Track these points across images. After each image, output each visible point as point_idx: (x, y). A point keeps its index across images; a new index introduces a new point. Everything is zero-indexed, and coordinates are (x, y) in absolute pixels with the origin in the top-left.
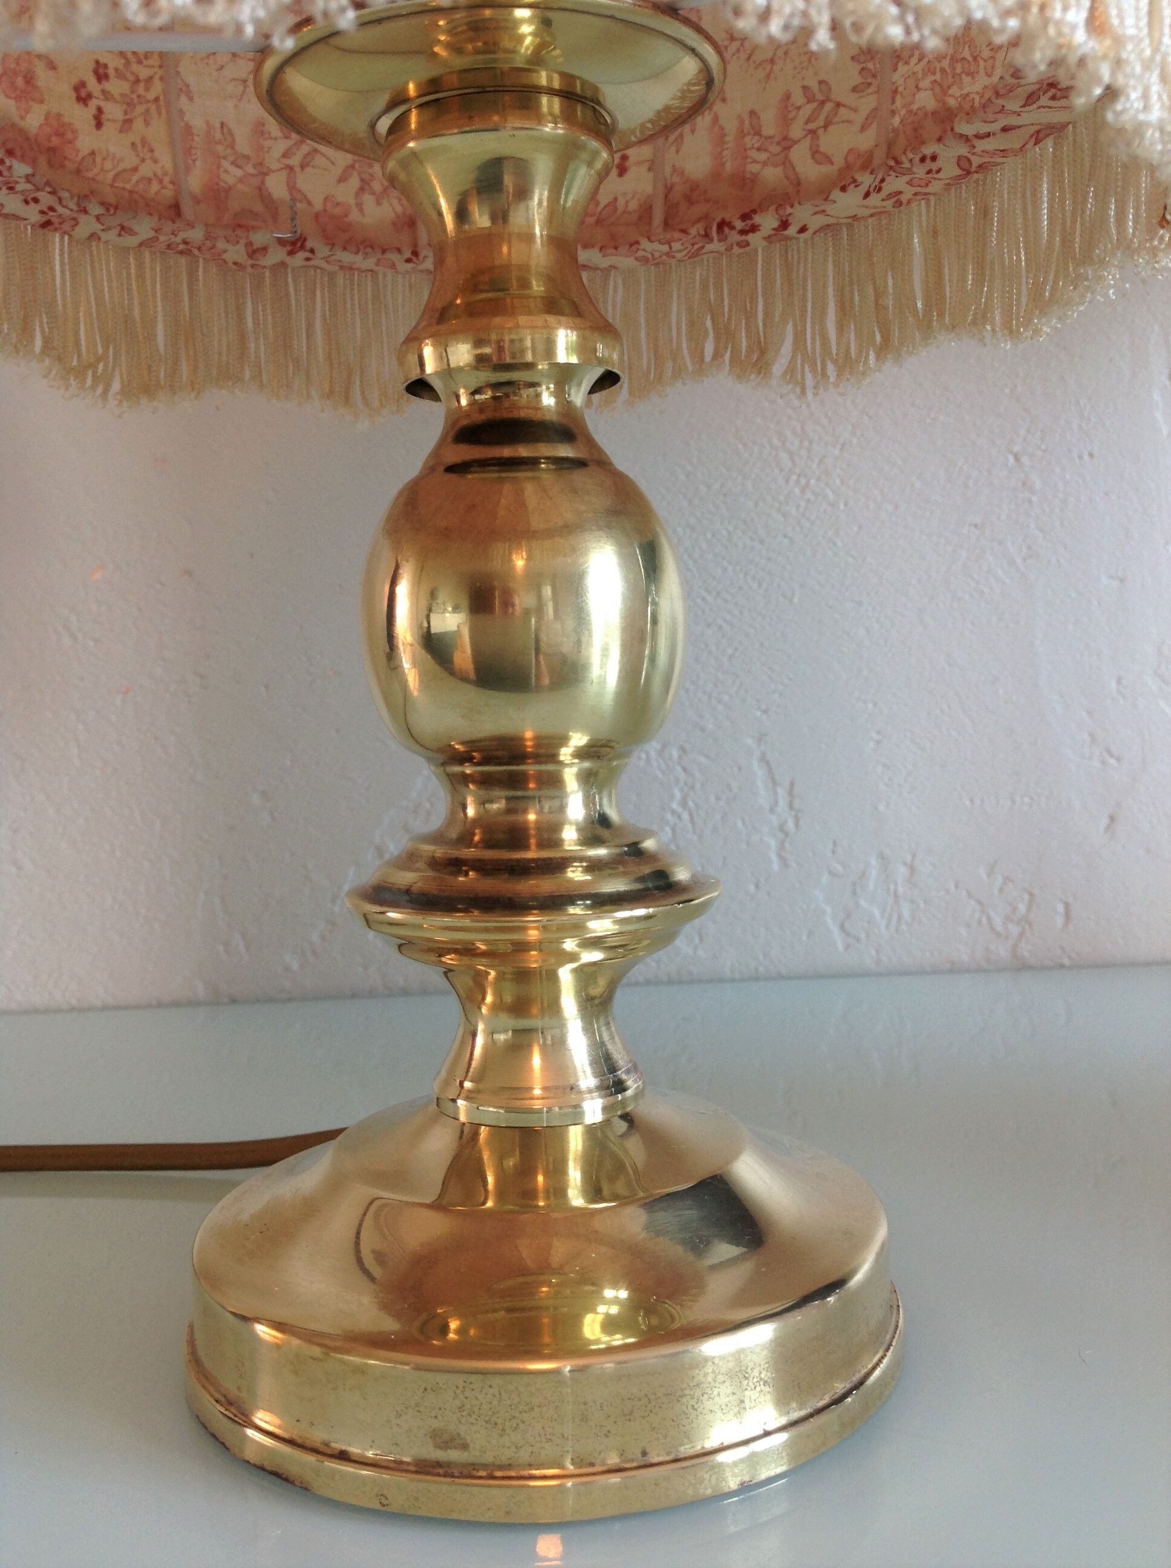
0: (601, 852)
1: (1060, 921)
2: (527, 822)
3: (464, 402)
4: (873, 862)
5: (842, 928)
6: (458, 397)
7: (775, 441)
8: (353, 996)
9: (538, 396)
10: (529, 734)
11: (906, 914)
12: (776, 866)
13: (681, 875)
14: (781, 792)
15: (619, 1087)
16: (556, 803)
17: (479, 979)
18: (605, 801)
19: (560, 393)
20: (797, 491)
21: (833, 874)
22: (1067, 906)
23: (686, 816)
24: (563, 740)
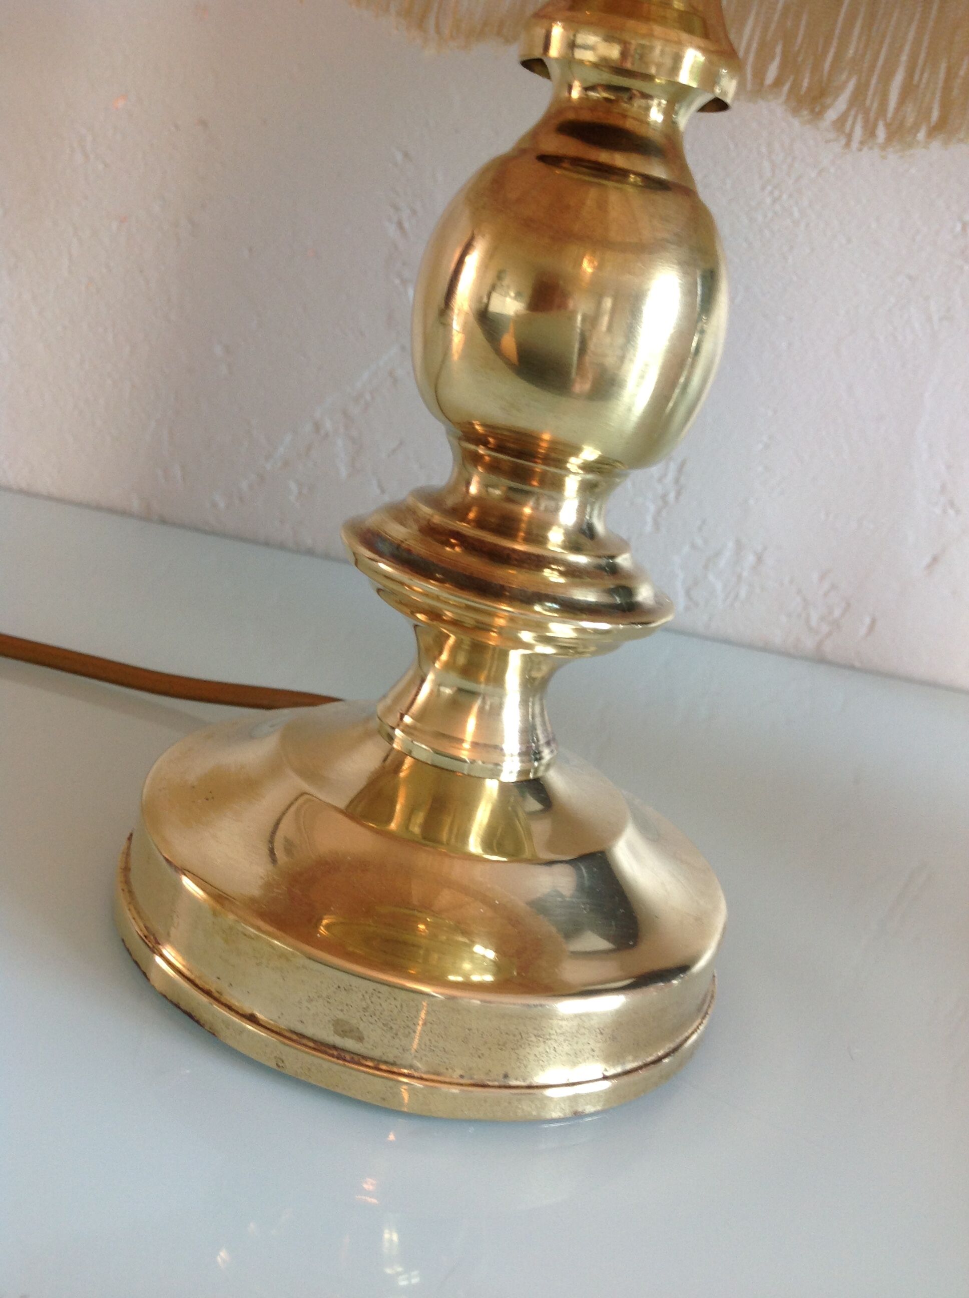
0: (581, 559)
1: (863, 630)
2: (522, 514)
3: (576, 94)
4: (731, 545)
5: (688, 593)
6: (570, 88)
7: (764, 149)
8: (267, 544)
9: (648, 109)
10: (546, 436)
11: (743, 593)
12: (649, 528)
13: (644, 594)
15: (537, 756)
16: (552, 504)
17: (441, 640)
18: (596, 513)
19: (669, 112)
20: (768, 201)
21: (693, 546)
22: (874, 622)
24: (575, 450)
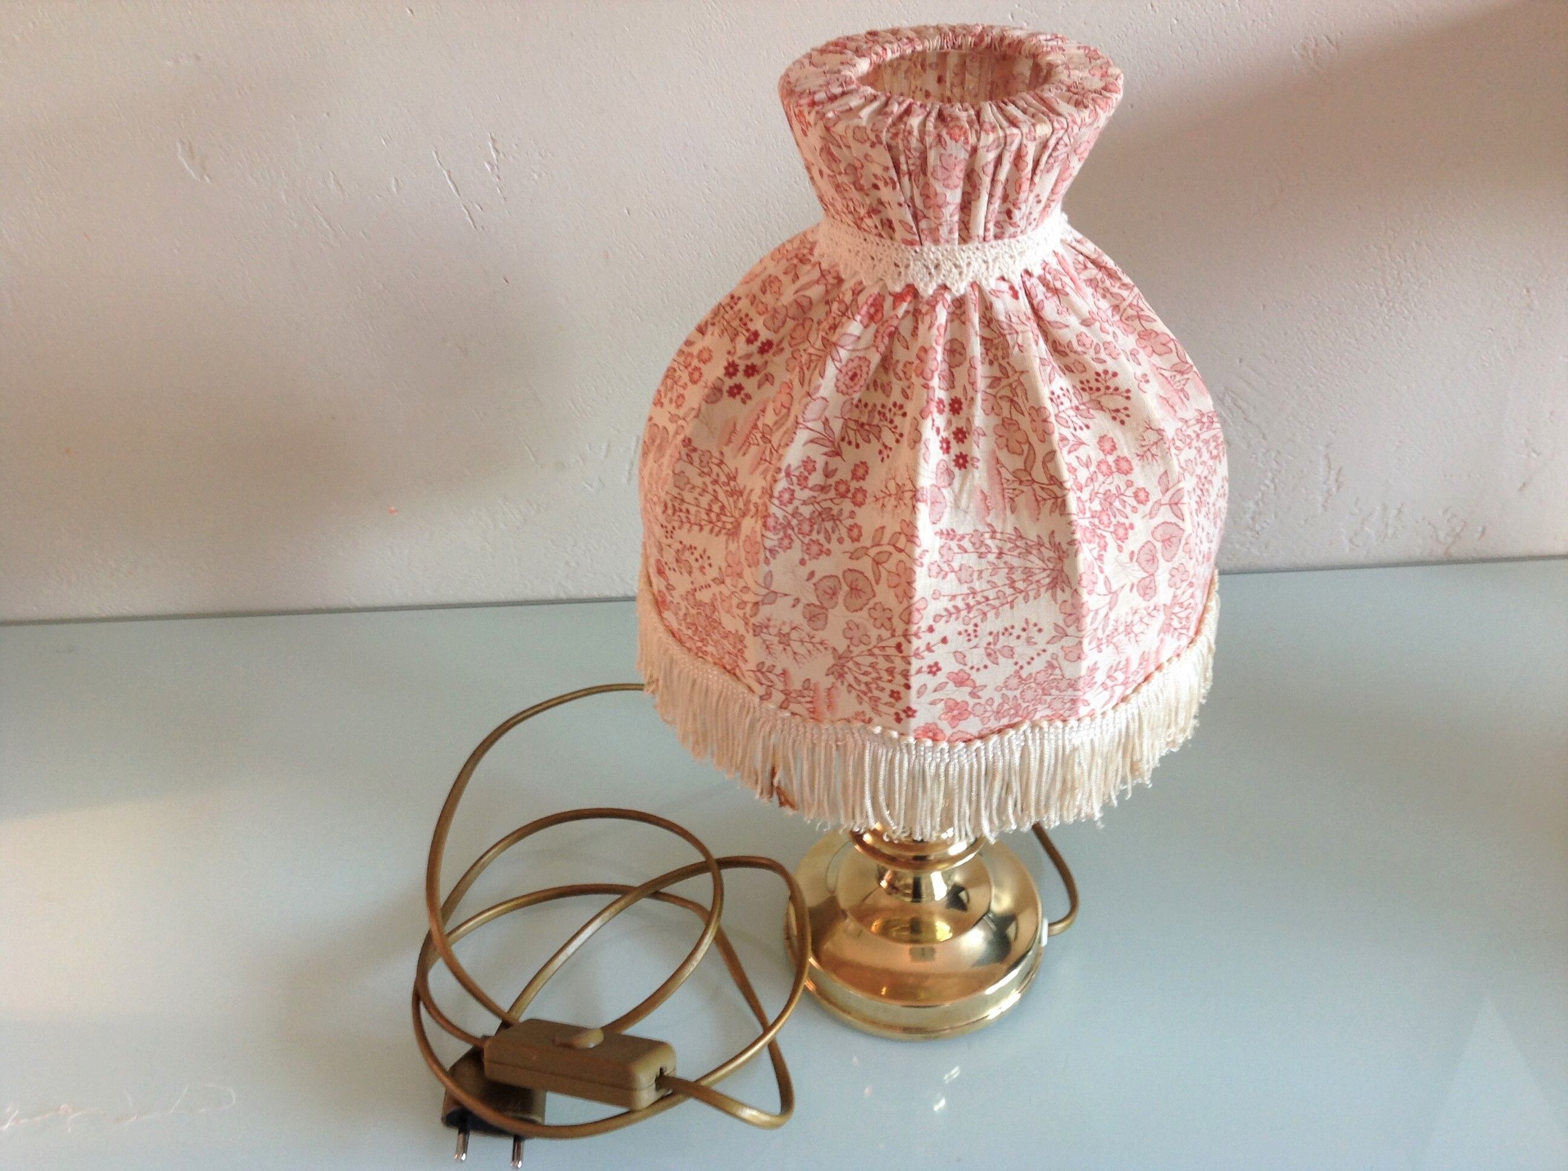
1: (1478, 535)
4: (1378, 508)
5: (1351, 541)
7: (1380, 282)
11: (1390, 533)
12: (1319, 511)
14: (1333, 473)
20: (1386, 310)
21: (1352, 514)
22: (1484, 529)
23: (1272, 486)
